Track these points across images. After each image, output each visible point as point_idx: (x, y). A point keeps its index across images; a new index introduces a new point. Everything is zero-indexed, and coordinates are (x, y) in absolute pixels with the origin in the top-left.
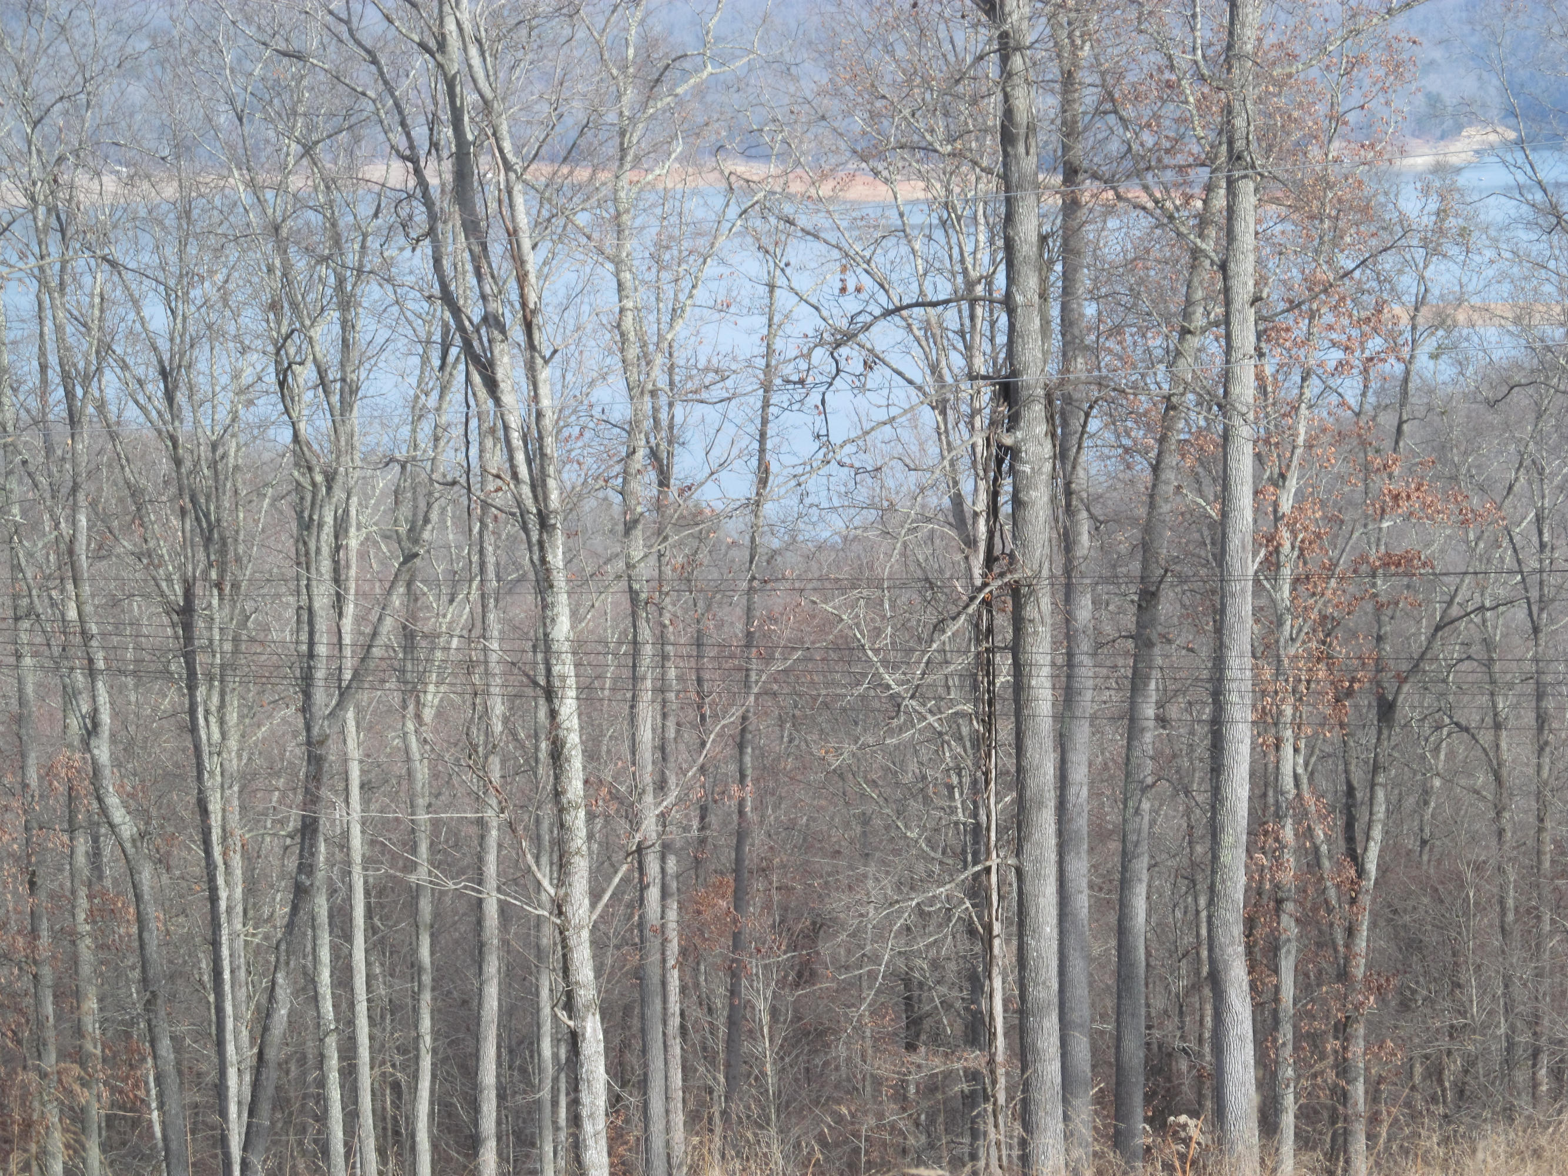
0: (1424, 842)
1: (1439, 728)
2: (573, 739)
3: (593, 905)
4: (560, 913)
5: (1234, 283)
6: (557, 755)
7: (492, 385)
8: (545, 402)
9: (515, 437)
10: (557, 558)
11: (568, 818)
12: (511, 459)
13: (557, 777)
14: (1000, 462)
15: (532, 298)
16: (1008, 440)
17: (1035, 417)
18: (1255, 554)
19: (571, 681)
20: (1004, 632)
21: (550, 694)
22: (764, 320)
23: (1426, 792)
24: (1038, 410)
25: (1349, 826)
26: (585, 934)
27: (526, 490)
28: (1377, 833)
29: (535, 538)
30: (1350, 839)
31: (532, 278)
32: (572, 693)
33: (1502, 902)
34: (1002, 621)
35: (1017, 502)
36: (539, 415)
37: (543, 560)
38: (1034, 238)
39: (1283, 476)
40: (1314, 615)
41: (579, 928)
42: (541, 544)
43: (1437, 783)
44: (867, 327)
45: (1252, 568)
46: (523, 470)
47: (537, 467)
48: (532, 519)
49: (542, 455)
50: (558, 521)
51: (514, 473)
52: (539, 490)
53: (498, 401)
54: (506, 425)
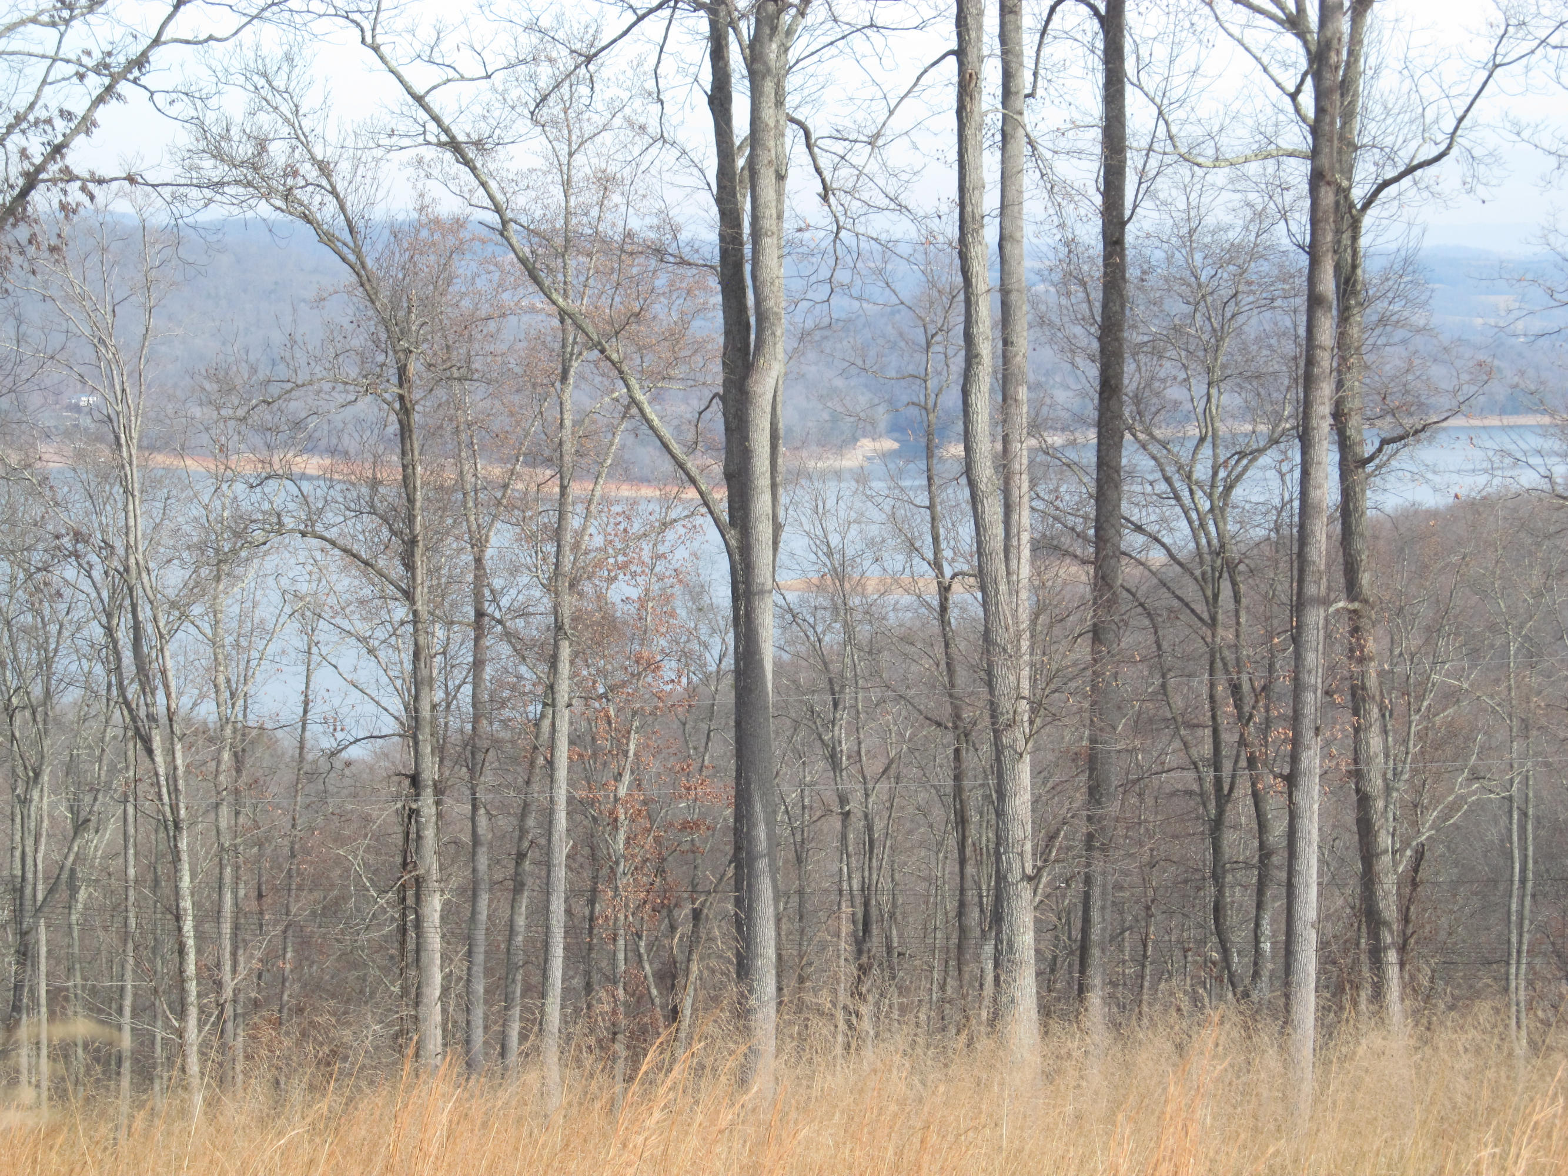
2: (190, 942)
3: (200, 1031)
4: (181, 1036)
5: (557, 696)
6: (181, 951)
7: (150, 752)
8: (179, 762)
9: (162, 779)
10: (183, 845)
11: (187, 986)
12: (159, 792)
13: (181, 963)
14: (410, 817)
15: (173, 706)
16: (414, 806)
17: (428, 799)
18: (567, 843)
19: (190, 912)
20: (410, 901)
21: (178, 918)
22: (305, 667)
24: (429, 791)
26: (195, 1048)
27: (167, 809)
29: (171, 834)
31: (173, 695)
32: (190, 918)
34: (410, 893)
35: (419, 837)
36: (175, 768)
37: (176, 846)
38: (428, 708)
39: (620, 775)
40: (638, 860)
41: (191, 1045)
42: (175, 837)
44: (346, 747)
45: (565, 852)
46: (166, 798)
47: (173, 797)
48: (170, 824)
49: (177, 790)
50: (184, 825)
51: (161, 799)
52: (174, 809)
53: (153, 760)
54: (157, 774)
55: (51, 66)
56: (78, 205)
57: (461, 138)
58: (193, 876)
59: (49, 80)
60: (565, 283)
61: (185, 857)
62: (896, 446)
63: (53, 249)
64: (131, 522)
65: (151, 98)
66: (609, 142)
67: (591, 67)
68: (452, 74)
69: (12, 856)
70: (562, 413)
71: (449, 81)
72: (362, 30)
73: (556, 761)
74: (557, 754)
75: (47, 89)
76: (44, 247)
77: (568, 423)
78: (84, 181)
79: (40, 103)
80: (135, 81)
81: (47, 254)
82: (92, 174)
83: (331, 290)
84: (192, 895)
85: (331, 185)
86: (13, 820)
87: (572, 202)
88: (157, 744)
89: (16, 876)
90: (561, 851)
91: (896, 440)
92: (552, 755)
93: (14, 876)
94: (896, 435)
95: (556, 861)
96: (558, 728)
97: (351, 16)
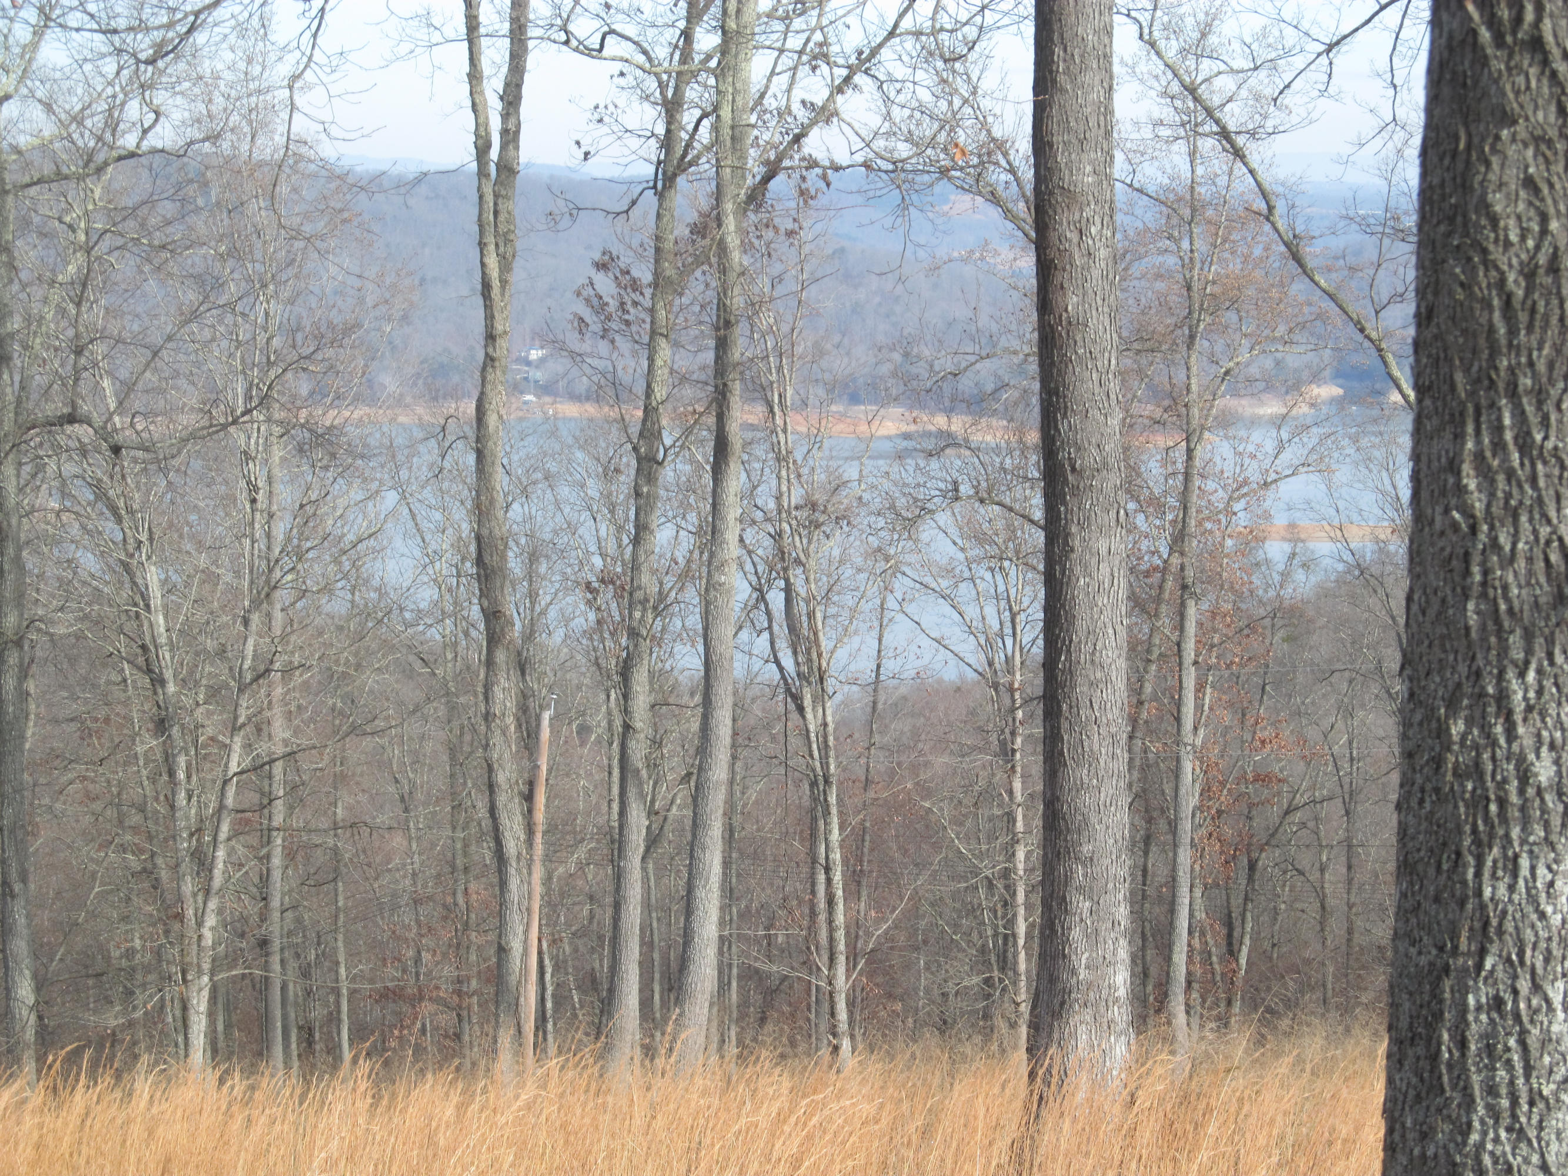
0: (1274, 945)
1: (1285, 872)
2: (839, 894)
3: (847, 980)
4: (830, 984)
5: (1184, 654)
6: (831, 902)
7: (801, 709)
8: (829, 719)
9: (813, 735)
10: (832, 799)
11: (836, 935)
12: (810, 747)
13: (830, 914)
15: (824, 665)
18: (1194, 796)
19: (839, 862)
21: (827, 870)
23: (1276, 911)
25: (1230, 935)
26: (843, 995)
27: (818, 764)
28: (1247, 941)
29: (821, 788)
30: (1230, 944)
31: (825, 654)
32: (839, 869)
33: (1324, 986)
36: (826, 725)
37: (825, 800)
40: (1213, 811)
41: (840, 992)
42: (825, 791)
43: (1283, 906)
45: (1191, 805)
46: (816, 754)
47: (823, 752)
48: (821, 779)
49: (827, 746)
50: (834, 780)
51: (811, 756)
52: (825, 766)
53: (804, 717)
54: (808, 731)
55: (778, 57)
56: (817, 190)
57: (1232, 127)
58: (842, 828)
59: (777, 70)
60: (1192, 251)
61: (834, 810)
62: (1341, 391)
63: (790, 234)
64: (784, 488)
65: (880, 87)
66: (1237, 111)
67: (1331, 55)
68: (1223, 67)
69: (610, 807)
70: (1188, 378)
71: (1220, 73)
72: (1141, 28)
73: (1183, 717)
74: (1184, 710)
75: (775, 79)
76: (782, 231)
77: (1194, 387)
78: (824, 168)
79: (770, 93)
80: (866, 72)
81: (783, 238)
82: (832, 162)
83: (946, 258)
84: (841, 847)
85: (1008, 162)
86: (610, 773)
87: (1200, 171)
88: (807, 702)
89: (613, 827)
90: (1187, 804)
91: (1341, 386)
92: (1179, 711)
93: (611, 828)
94: (1340, 381)
95: (1183, 815)
96: (1185, 685)
97: (1133, 14)
